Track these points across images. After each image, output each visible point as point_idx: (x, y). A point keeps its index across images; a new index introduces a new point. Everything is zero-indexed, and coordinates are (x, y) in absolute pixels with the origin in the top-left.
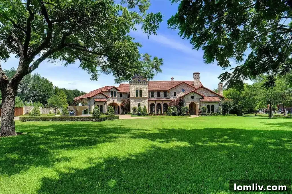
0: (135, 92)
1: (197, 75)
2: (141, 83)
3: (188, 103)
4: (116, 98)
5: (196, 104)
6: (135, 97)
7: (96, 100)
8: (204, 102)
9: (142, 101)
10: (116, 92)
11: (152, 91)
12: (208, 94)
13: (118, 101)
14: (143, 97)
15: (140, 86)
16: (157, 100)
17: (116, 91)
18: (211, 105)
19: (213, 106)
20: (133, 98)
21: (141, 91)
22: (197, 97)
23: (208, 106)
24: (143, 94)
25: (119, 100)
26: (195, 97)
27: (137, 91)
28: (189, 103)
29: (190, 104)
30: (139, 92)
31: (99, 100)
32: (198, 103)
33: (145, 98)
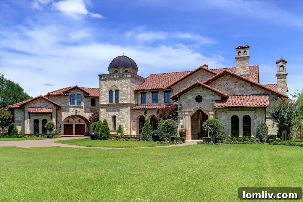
0: (108, 94)
1: (242, 51)
2: (118, 76)
3: (187, 112)
4: (82, 107)
5: (207, 113)
6: (108, 103)
7: (30, 110)
8: (225, 108)
9: (118, 111)
10: (83, 97)
11: (143, 90)
12: (243, 89)
13: (86, 112)
14: (121, 104)
15: (116, 82)
16: (148, 109)
17: (82, 95)
18: (241, 115)
19: (247, 119)
20: (104, 106)
21: (117, 91)
22: (208, 97)
23: (235, 120)
24: (120, 98)
25: (88, 110)
26: (205, 98)
27: (111, 92)
28: (189, 112)
29: (191, 114)
30: (114, 93)
31: (37, 110)
32: (211, 111)
33: (125, 105)
